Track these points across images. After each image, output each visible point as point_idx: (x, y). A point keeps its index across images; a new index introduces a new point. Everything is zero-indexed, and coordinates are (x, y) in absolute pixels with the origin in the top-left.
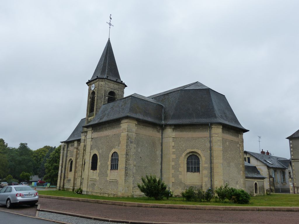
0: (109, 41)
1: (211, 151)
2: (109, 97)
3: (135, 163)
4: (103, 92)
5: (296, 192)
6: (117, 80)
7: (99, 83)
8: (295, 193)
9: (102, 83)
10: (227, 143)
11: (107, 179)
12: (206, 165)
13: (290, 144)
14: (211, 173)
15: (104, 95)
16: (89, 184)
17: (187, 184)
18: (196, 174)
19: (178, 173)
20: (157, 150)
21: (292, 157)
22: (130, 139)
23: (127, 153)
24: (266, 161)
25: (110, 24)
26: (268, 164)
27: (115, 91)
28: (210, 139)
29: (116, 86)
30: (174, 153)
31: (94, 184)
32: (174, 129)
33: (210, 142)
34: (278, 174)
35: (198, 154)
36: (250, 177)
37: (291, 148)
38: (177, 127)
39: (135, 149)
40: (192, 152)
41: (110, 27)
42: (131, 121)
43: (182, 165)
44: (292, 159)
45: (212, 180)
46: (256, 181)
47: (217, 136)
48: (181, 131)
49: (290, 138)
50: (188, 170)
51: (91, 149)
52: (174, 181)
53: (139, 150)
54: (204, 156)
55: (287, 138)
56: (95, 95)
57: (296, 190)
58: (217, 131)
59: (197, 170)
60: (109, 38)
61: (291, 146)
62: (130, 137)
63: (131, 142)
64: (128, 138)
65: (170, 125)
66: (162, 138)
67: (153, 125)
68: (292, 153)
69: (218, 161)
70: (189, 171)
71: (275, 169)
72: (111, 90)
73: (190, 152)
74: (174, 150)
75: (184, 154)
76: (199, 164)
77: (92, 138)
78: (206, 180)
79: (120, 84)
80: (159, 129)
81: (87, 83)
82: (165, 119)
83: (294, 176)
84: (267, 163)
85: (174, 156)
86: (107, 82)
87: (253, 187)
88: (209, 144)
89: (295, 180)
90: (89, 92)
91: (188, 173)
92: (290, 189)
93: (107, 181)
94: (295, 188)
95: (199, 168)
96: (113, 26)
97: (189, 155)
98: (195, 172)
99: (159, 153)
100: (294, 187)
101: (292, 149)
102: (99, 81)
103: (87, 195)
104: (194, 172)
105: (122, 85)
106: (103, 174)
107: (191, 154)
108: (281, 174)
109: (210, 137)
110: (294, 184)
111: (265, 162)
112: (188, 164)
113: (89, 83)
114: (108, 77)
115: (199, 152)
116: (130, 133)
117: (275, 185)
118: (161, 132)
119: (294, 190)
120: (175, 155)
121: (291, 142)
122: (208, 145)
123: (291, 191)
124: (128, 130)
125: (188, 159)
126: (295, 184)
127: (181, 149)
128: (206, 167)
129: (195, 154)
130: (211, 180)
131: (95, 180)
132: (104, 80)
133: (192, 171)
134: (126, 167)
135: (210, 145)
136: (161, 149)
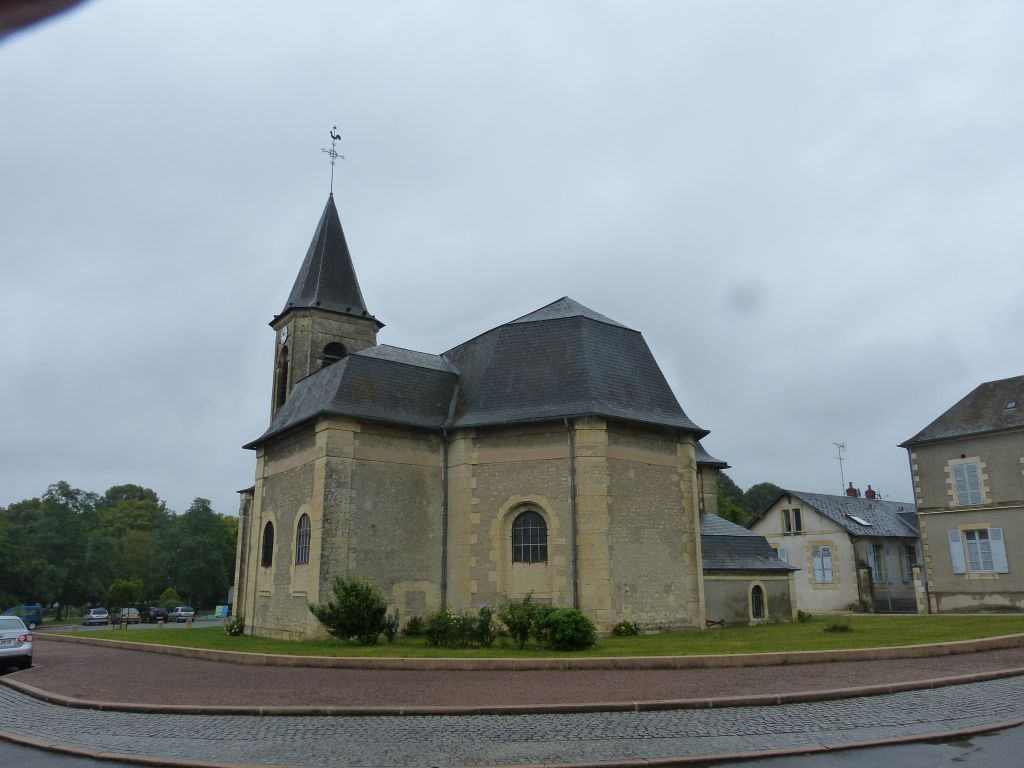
0: (331, 199)
1: (574, 498)
2: (326, 358)
3: (354, 542)
4: (307, 348)
5: (934, 609)
6: (349, 309)
7: (295, 322)
8: (930, 612)
9: (305, 321)
10: (632, 474)
11: (290, 591)
12: (563, 541)
13: (912, 462)
14: (575, 561)
15: (311, 355)
16: (258, 605)
17: (510, 596)
18: (538, 566)
19: (488, 566)
20: (428, 504)
21: (920, 501)
22: (335, 476)
23: (325, 515)
24: (848, 517)
25: (333, 154)
26: (852, 528)
27: (345, 342)
28: (573, 462)
29: (348, 327)
30: (476, 509)
31: (265, 607)
32: (475, 441)
33: (573, 472)
34: (888, 554)
35: (541, 508)
36: (735, 570)
37: (916, 475)
38: (485, 433)
39: (351, 502)
40: (525, 504)
41: (333, 163)
42: (339, 425)
43: (496, 544)
44: (920, 510)
45: (578, 582)
46: (757, 581)
47: (589, 453)
48: (495, 446)
49: (911, 445)
50: (516, 559)
51: (263, 509)
52: (474, 590)
53: (368, 505)
54: (557, 515)
55: (902, 446)
56: (289, 358)
57: (933, 601)
58: (592, 439)
59: (540, 554)
60: (331, 194)
61: (916, 467)
62: (336, 472)
63: (340, 485)
64: (330, 472)
65: (466, 430)
66: (446, 468)
67: (417, 432)
68: (919, 490)
69: (595, 527)
70: (520, 561)
71: (878, 543)
72: (332, 340)
73: (519, 506)
74: (475, 501)
75: (502, 512)
76: (544, 536)
77: (265, 478)
78: (563, 582)
79: (361, 321)
80: (435, 441)
81: (272, 324)
82: (458, 413)
83: (928, 559)
84: (852, 524)
85: (475, 519)
86: (318, 318)
87: (747, 598)
88: (569, 479)
89: (929, 571)
90: (277, 350)
91: (516, 564)
92: (918, 601)
93: (288, 595)
94: (931, 595)
95: (544, 550)
96: (343, 157)
97: (517, 514)
98: (535, 560)
99: (434, 510)
100: (928, 593)
101: (917, 479)
102: (296, 316)
103: (251, 636)
104: (533, 562)
105: (368, 323)
106: (283, 579)
107: (523, 510)
108: (900, 555)
109: (573, 458)
110: (927, 583)
111: (844, 522)
112: (515, 537)
113: (276, 323)
114: (318, 303)
115: (543, 502)
116: (334, 460)
117: (876, 591)
118: (442, 453)
119: (929, 601)
120: (478, 515)
121: (914, 456)
122: (566, 480)
123: (921, 607)
124: (328, 451)
125: (515, 525)
126: (931, 584)
127: (494, 496)
128: (561, 545)
129: (534, 509)
130: (576, 585)
131: (268, 594)
132: (308, 313)
133: (526, 560)
134: (323, 556)
135: (573, 480)
136: (443, 499)
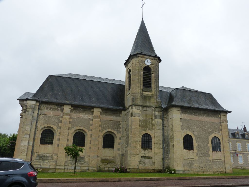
11: (210, 159)
16: (183, 163)
31: (191, 163)
51: (181, 129)
56: (153, 72)
93: (209, 160)
103: (183, 174)
106: (203, 155)
131: (193, 159)
